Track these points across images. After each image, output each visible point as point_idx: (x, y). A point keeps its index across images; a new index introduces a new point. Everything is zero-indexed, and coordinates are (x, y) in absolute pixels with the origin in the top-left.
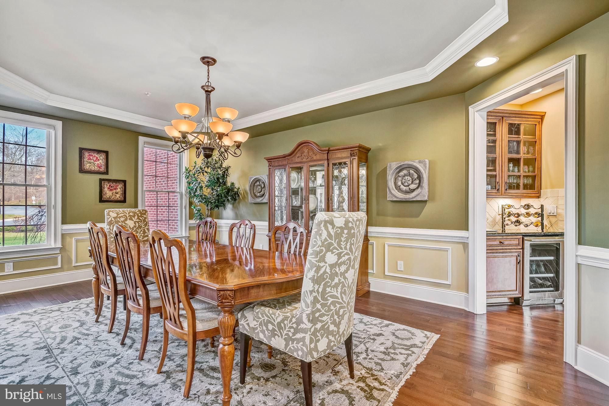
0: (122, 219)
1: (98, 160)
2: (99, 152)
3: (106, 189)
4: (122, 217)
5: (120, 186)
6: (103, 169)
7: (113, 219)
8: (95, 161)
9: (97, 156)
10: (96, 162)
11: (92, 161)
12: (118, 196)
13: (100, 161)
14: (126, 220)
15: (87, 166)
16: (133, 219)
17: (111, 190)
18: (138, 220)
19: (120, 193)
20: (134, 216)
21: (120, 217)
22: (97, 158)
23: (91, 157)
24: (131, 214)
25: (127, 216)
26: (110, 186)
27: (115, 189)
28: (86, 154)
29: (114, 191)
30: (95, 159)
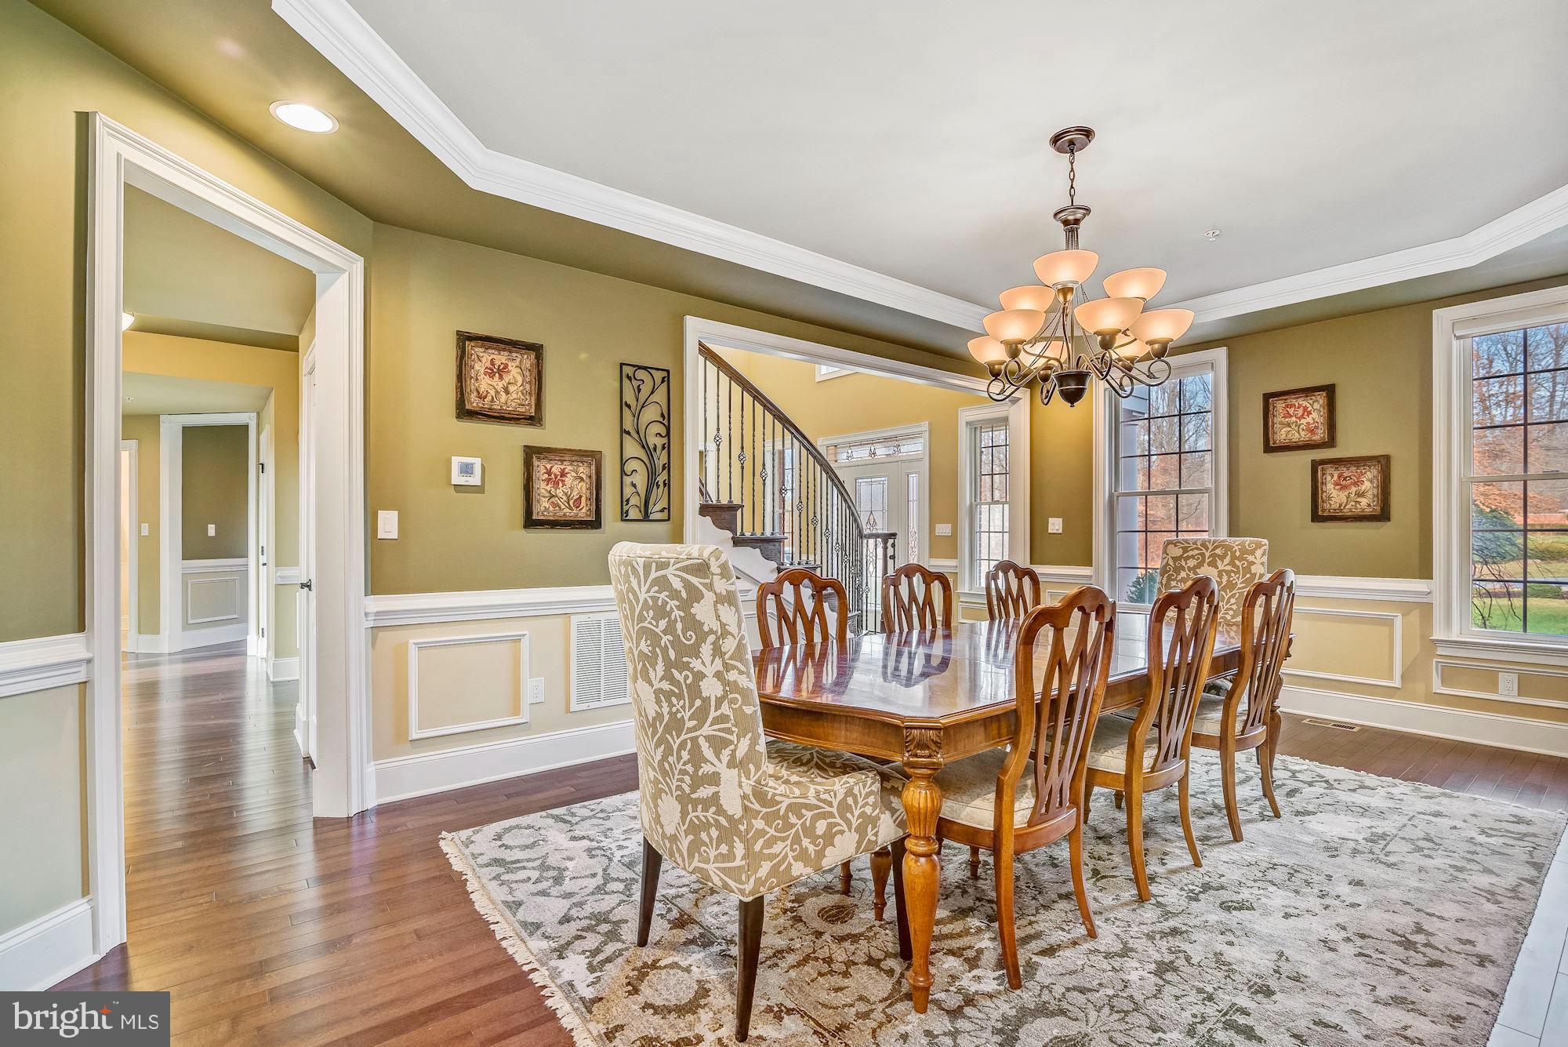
0: (1192, 563)
1: (1309, 413)
2: (1308, 391)
3: (1330, 486)
4: (1193, 557)
5: (1369, 475)
6: (1321, 434)
7: (1171, 562)
8: (1302, 417)
9: (1304, 403)
10: (1303, 421)
11: (1294, 419)
12: (1364, 501)
13: (1315, 415)
14: (1200, 565)
15: (1282, 435)
16: (1219, 563)
17: (1344, 488)
18: (1229, 568)
19: (1369, 495)
20: (1222, 558)
21: (1188, 558)
22: (1305, 409)
23: (1291, 411)
24: (1218, 551)
25: (1207, 554)
26: (1339, 477)
27: (1356, 484)
28: (1280, 405)
29: (1354, 489)
30: (1300, 412)
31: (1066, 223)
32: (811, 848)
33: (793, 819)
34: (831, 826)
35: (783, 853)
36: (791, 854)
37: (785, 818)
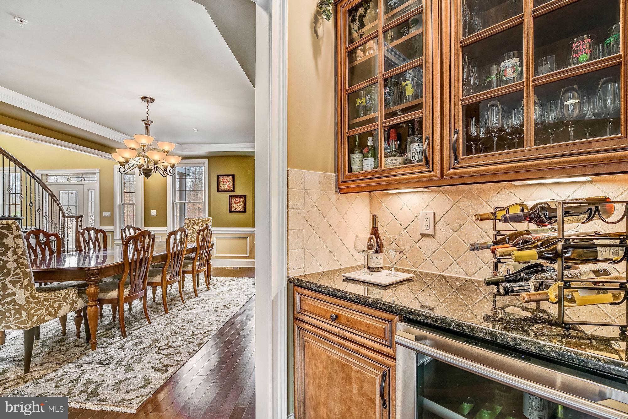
0: (192, 224)
1: (228, 182)
2: (228, 176)
3: (233, 203)
4: (192, 223)
5: (242, 200)
6: (231, 188)
7: (186, 224)
8: (227, 183)
9: (227, 179)
10: (227, 184)
11: (225, 183)
12: (241, 207)
13: (230, 182)
14: (194, 225)
15: (222, 187)
16: (199, 224)
17: (236, 203)
18: (202, 226)
19: (242, 205)
20: (200, 223)
21: (191, 223)
22: (227, 180)
23: (224, 181)
24: (199, 221)
25: (196, 222)
26: (235, 200)
27: (239, 202)
28: (221, 179)
29: (238, 204)
30: (226, 181)
31: (146, 124)
32: (53, 311)
33: (46, 303)
34: (60, 304)
35: (42, 313)
36: (45, 314)
37: (43, 302)
